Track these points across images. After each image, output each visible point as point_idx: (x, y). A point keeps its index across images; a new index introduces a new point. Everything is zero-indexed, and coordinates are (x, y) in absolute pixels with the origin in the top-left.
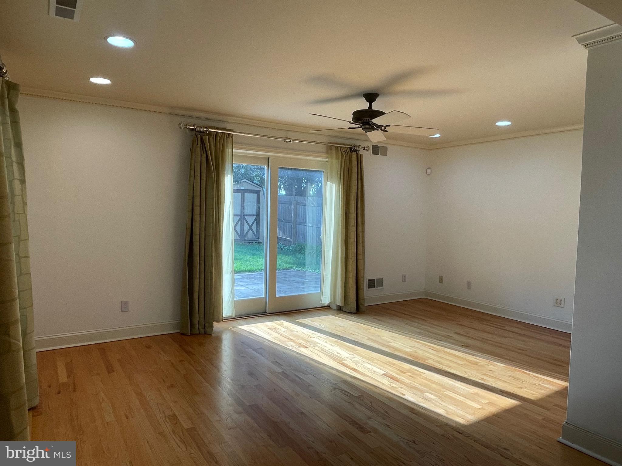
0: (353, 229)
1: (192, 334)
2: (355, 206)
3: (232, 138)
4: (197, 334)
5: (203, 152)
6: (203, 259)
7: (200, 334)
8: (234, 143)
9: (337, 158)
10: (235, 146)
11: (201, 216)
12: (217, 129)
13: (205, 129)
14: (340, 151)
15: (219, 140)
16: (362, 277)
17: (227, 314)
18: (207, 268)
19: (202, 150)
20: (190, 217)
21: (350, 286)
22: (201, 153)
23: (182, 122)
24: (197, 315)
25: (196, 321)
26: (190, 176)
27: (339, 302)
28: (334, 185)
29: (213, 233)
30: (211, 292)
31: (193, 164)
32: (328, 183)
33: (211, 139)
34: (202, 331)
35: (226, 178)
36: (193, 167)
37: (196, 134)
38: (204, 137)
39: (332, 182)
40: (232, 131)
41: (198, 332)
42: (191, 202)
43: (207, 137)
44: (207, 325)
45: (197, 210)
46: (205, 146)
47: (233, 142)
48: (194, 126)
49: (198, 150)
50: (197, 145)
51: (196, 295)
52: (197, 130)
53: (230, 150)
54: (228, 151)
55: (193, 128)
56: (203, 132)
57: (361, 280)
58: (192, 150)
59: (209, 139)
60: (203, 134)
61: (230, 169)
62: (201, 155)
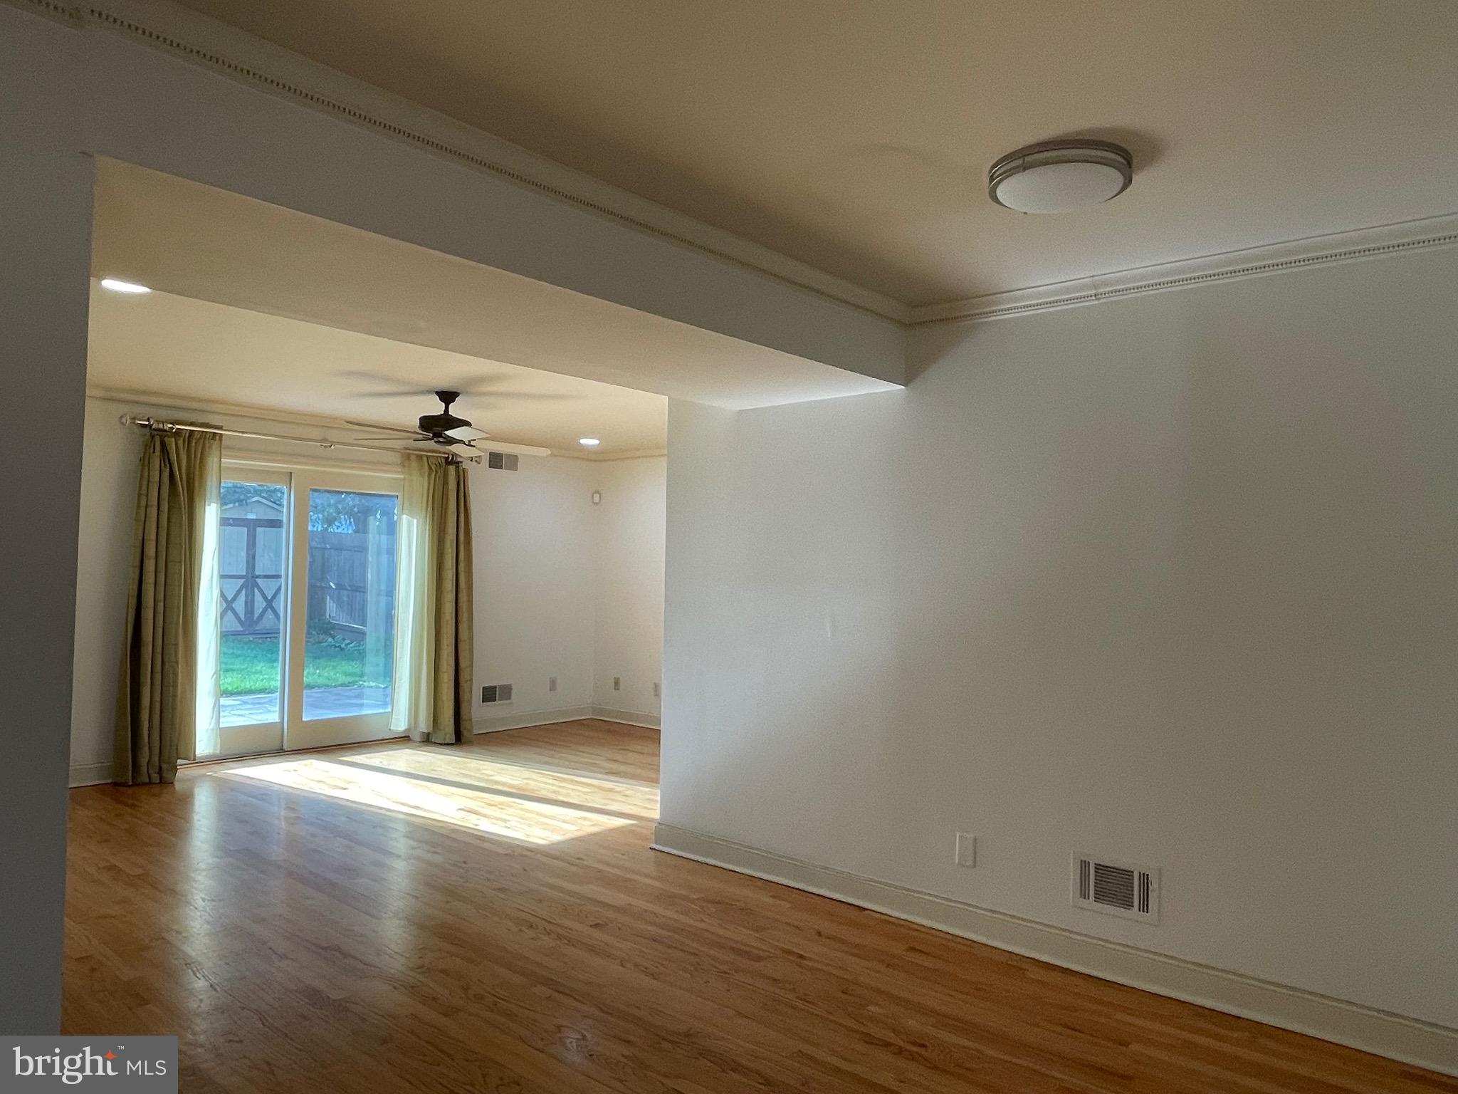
0: (449, 598)
1: (134, 785)
2: (452, 557)
3: (221, 440)
4: (146, 784)
5: (165, 465)
6: (159, 649)
7: (150, 783)
8: (224, 448)
9: (422, 475)
10: (226, 453)
11: (158, 575)
12: (192, 424)
13: (170, 426)
14: (426, 464)
15: (196, 443)
16: (466, 681)
17: (203, 751)
18: (167, 666)
19: (162, 462)
20: (137, 577)
21: (445, 698)
22: (160, 466)
23: (126, 414)
24: (146, 749)
25: (144, 761)
26: (139, 506)
27: (424, 726)
28: (415, 521)
29: (179, 603)
30: (174, 709)
31: (144, 487)
32: (404, 516)
33: (180, 442)
34: (155, 778)
35: (207, 508)
36: (144, 492)
37: (151, 433)
38: (166, 439)
39: (410, 514)
40: (220, 428)
41: (147, 780)
42: (139, 551)
43: (173, 439)
44: (165, 766)
45: (150, 566)
46: (168, 454)
47: (222, 446)
48: (148, 420)
49: (156, 462)
50: (154, 452)
51: (145, 715)
52: (153, 427)
53: (216, 460)
54: (212, 462)
55: (147, 423)
56: (165, 431)
57: (464, 686)
58: (145, 462)
59: (176, 444)
60: (165, 433)
61: (215, 492)
62: (160, 469)
